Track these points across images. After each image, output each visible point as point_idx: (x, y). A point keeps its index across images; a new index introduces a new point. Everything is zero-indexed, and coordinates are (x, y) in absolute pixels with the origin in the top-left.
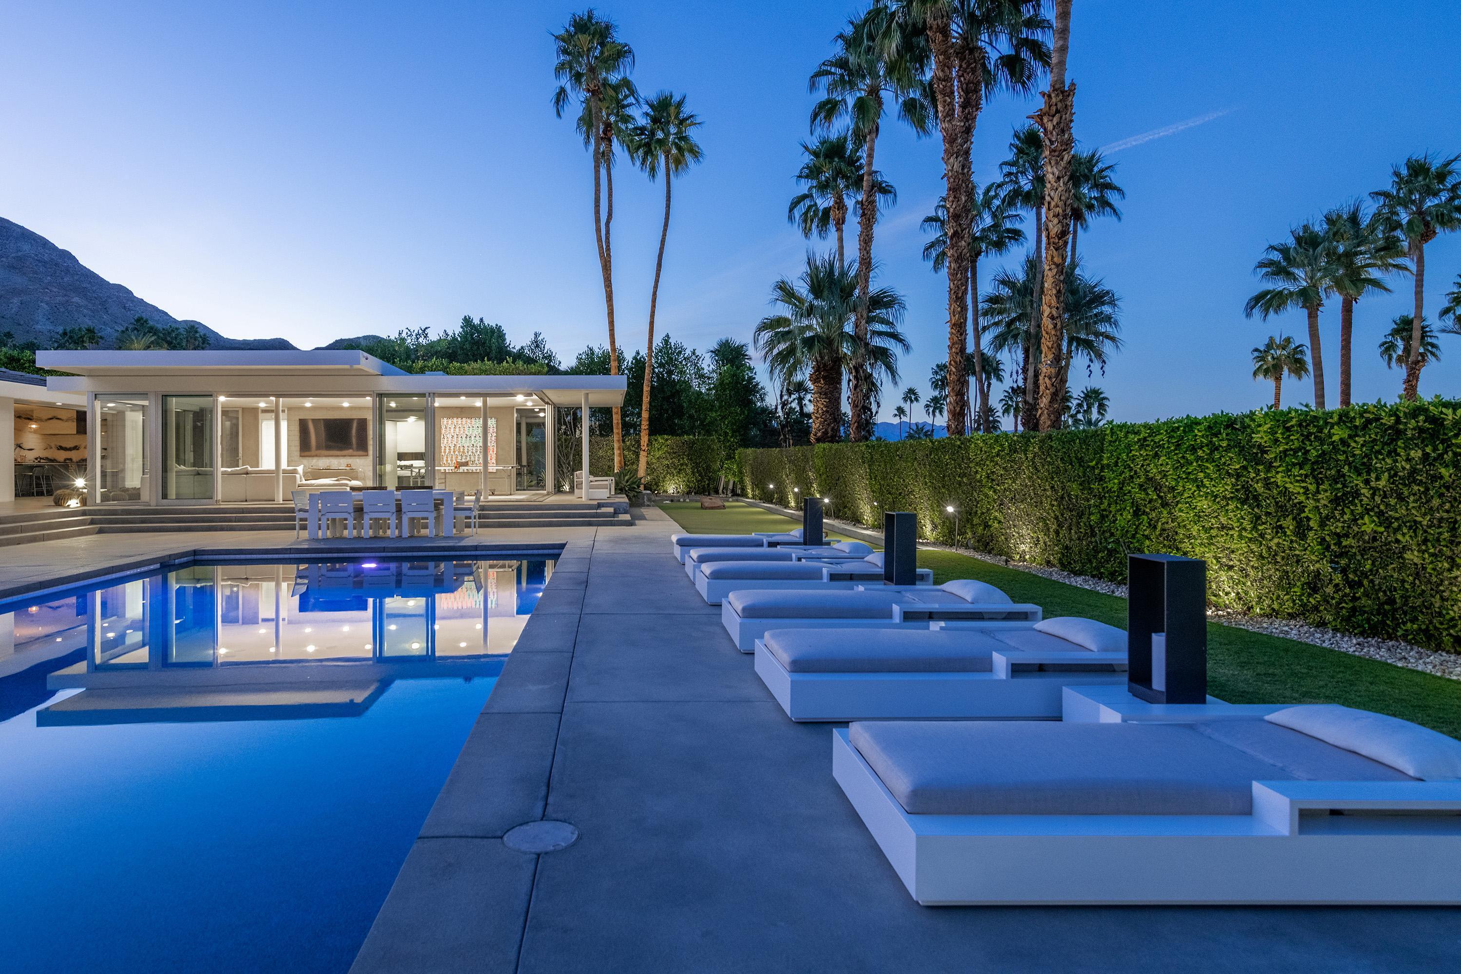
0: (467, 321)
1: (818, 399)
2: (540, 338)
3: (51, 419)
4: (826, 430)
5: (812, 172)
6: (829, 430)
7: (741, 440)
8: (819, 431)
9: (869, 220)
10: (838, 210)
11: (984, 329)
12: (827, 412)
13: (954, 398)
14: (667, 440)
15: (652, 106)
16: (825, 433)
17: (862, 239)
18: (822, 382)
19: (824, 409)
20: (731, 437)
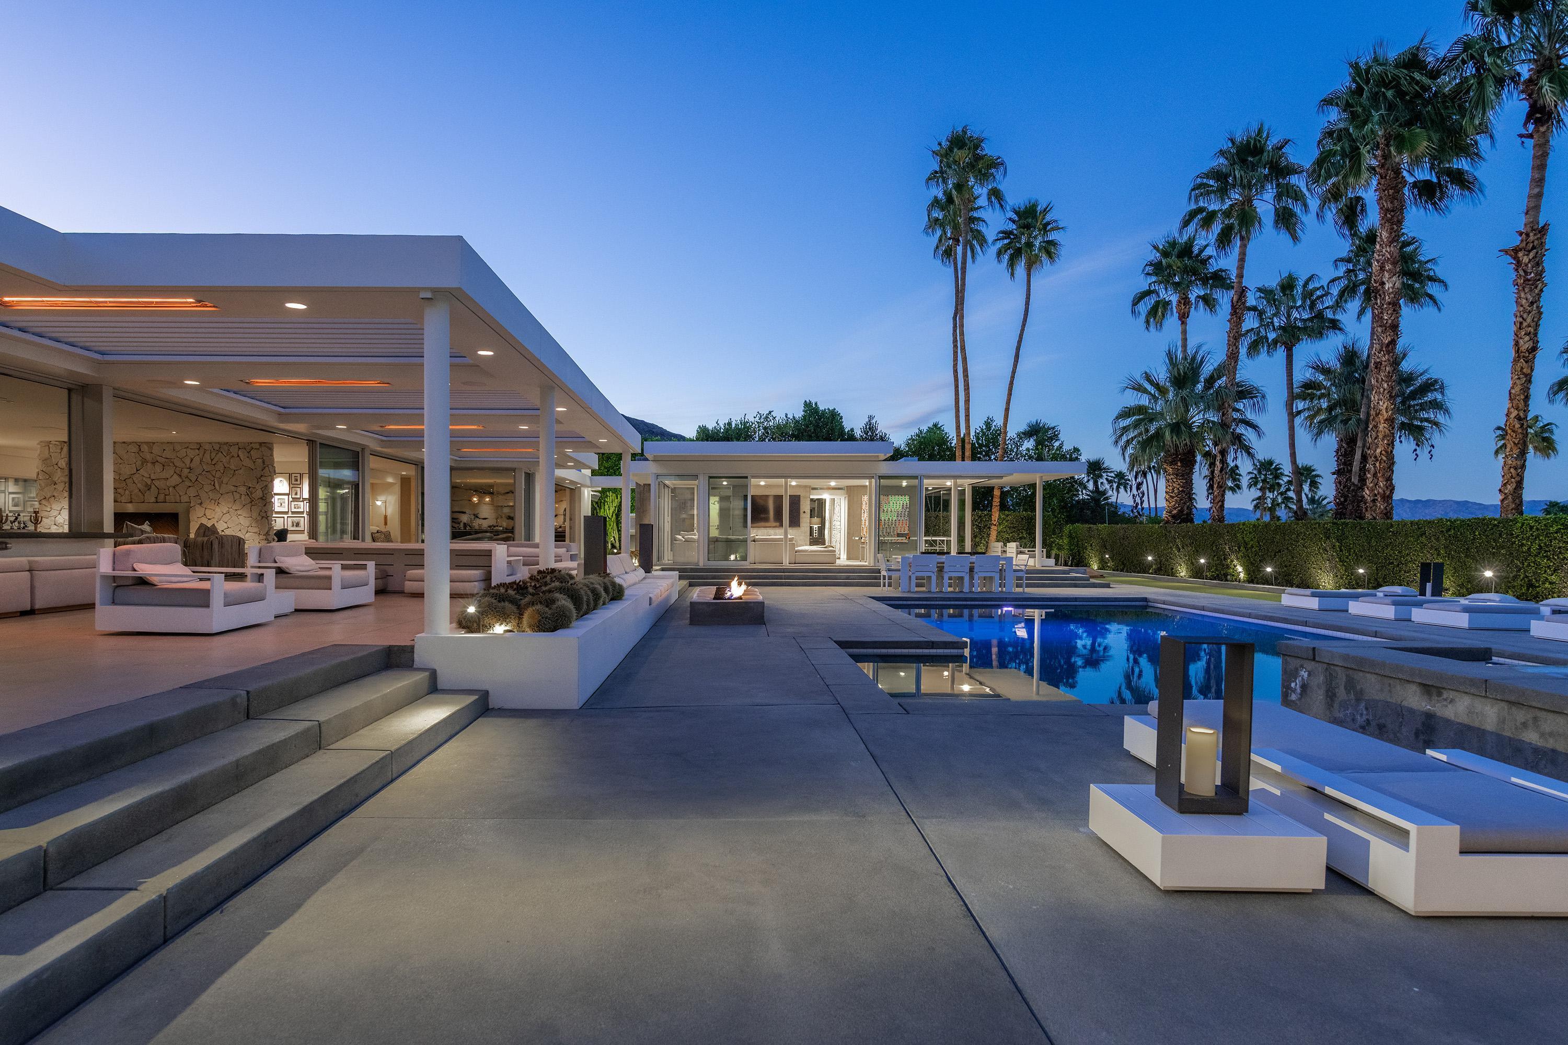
0: (807, 405)
1: (1175, 480)
2: (874, 421)
3: (508, 493)
4: (1182, 508)
5: (1157, 268)
6: (1185, 508)
7: (1067, 516)
8: (1175, 509)
9: (1240, 318)
10: (1184, 305)
11: (1299, 413)
12: (1183, 491)
13: (1385, 483)
14: (1007, 516)
15: (1016, 212)
16: (1181, 511)
17: (1231, 335)
18: (1179, 464)
19: (1180, 489)
20: (1058, 514)
